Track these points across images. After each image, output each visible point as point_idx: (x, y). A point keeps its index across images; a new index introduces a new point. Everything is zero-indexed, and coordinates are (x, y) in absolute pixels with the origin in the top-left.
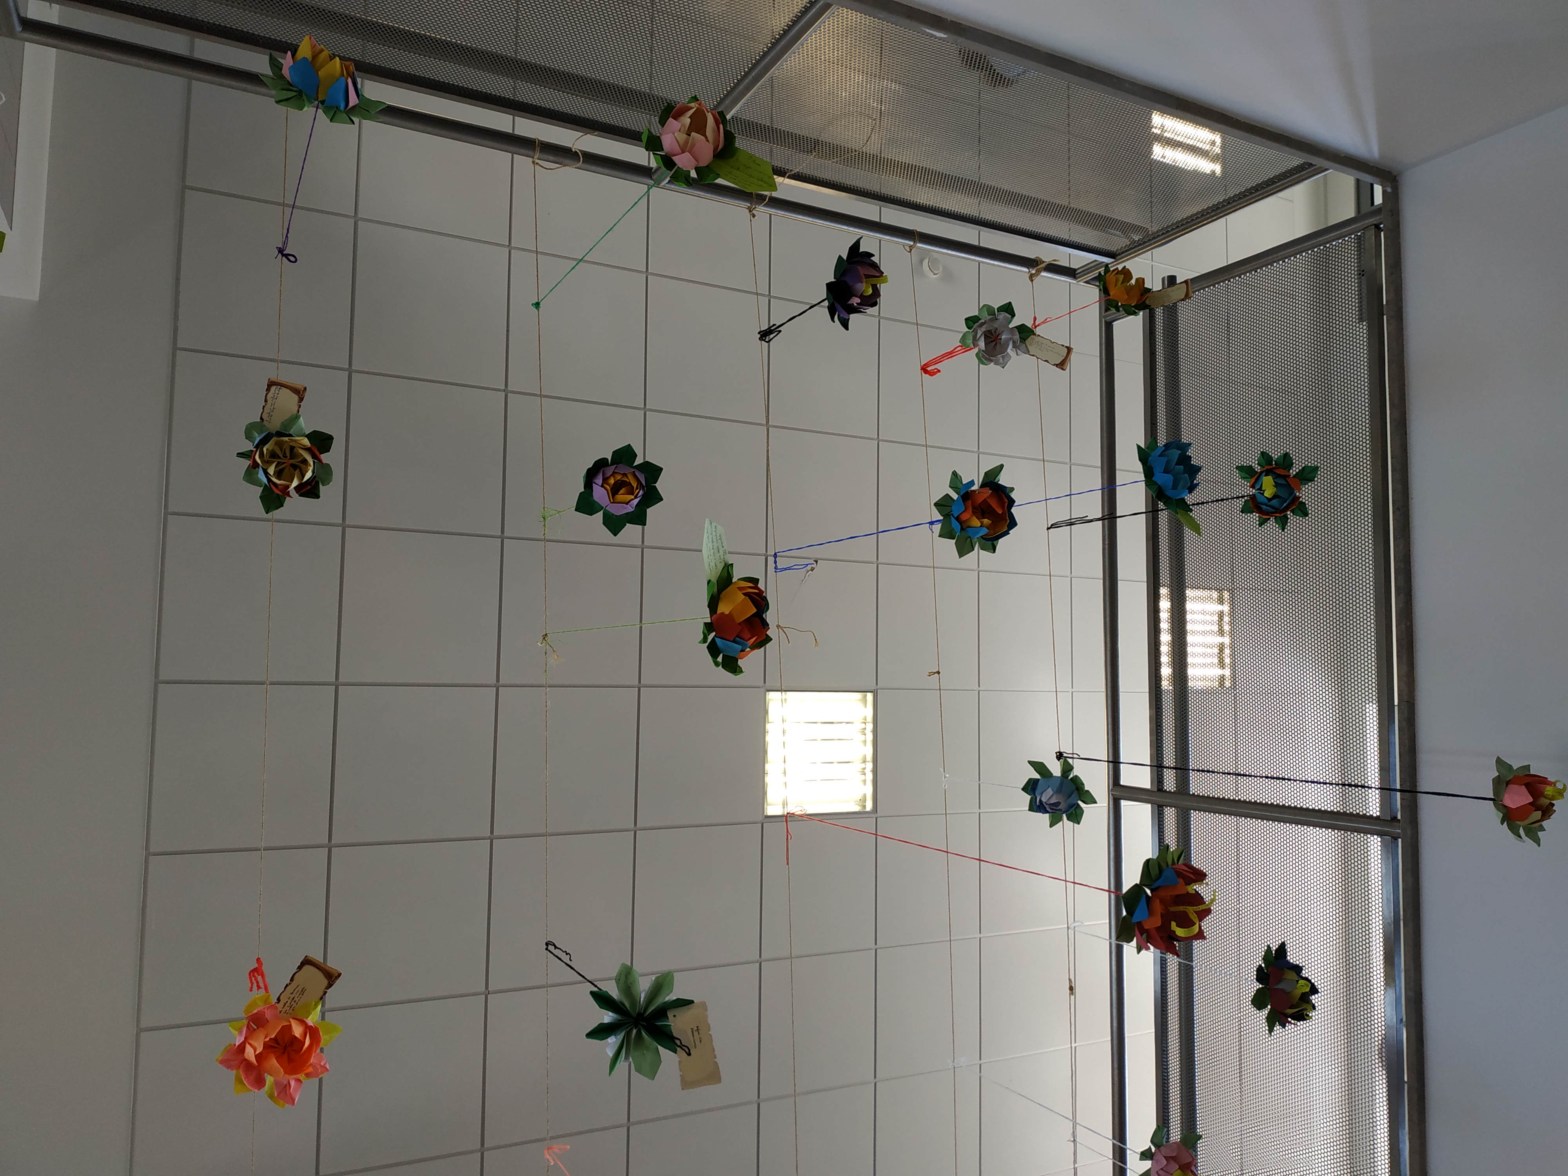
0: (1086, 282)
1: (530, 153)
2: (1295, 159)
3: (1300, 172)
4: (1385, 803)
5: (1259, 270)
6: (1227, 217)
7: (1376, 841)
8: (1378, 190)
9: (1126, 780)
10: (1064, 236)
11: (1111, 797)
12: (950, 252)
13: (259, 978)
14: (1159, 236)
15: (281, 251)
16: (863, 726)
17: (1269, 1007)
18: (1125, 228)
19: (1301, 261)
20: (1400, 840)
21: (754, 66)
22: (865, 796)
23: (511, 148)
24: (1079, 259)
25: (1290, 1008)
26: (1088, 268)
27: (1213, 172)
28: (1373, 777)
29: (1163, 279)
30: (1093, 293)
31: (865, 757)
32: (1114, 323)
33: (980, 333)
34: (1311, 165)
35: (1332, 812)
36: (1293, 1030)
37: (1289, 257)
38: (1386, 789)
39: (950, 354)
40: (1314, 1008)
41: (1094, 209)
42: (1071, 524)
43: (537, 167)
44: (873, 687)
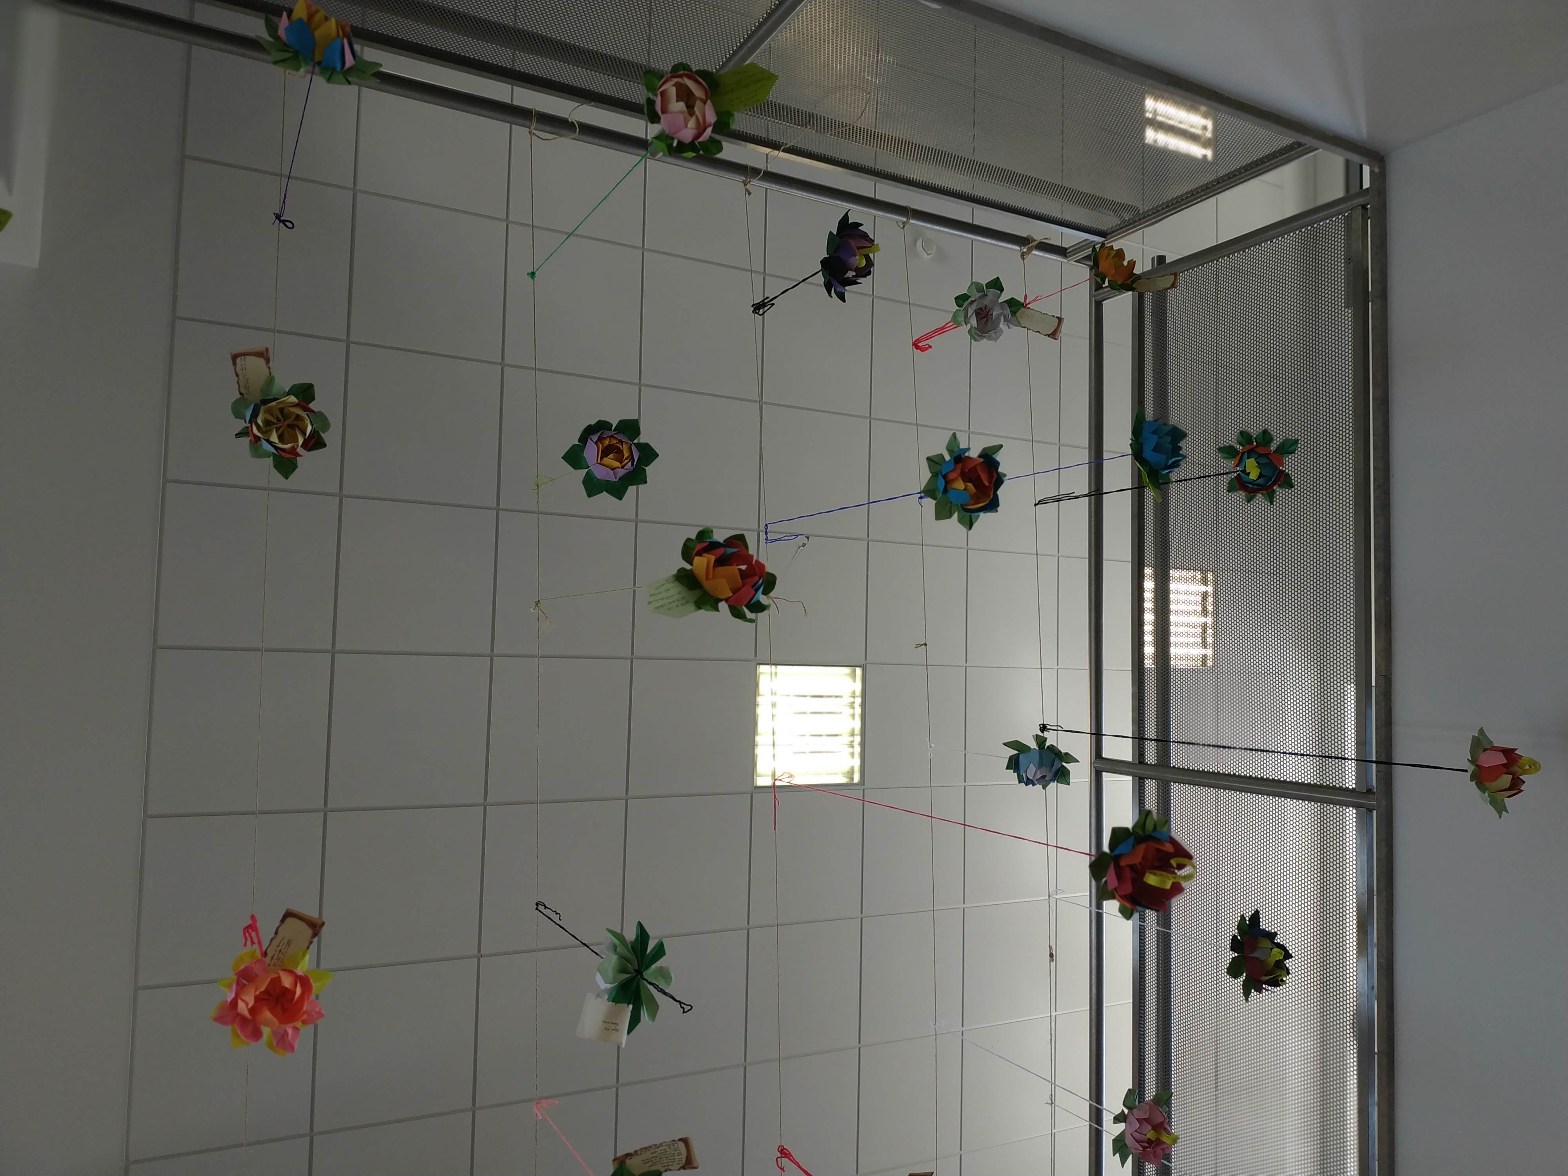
0: (1076, 261)
1: (528, 123)
2: (1286, 139)
3: (1290, 151)
4: (1361, 775)
5: (1247, 250)
6: (1219, 196)
7: (1351, 813)
8: (1366, 170)
9: (1108, 752)
10: (1056, 213)
11: (1093, 770)
12: (942, 229)
13: (253, 934)
14: (1149, 215)
15: (278, 217)
16: (852, 700)
17: (1244, 974)
18: (1116, 207)
19: (1289, 241)
20: (1375, 812)
21: (750, 37)
22: (852, 769)
23: (509, 118)
24: (1071, 238)
25: (1266, 975)
26: (1078, 248)
27: (1205, 156)
28: (1350, 750)
29: (1153, 259)
30: (1084, 272)
31: (853, 730)
32: (1104, 302)
33: (971, 311)
34: (1300, 144)
35: (1309, 785)
36: (1267, 997)
37: (1277, 237)
38: (1362, 761)
39: (941, 330)
40: (1288, 973)
41: (1086, 188)
42: (1059, 500)
43: (533, 137)
44: (863, 662)
